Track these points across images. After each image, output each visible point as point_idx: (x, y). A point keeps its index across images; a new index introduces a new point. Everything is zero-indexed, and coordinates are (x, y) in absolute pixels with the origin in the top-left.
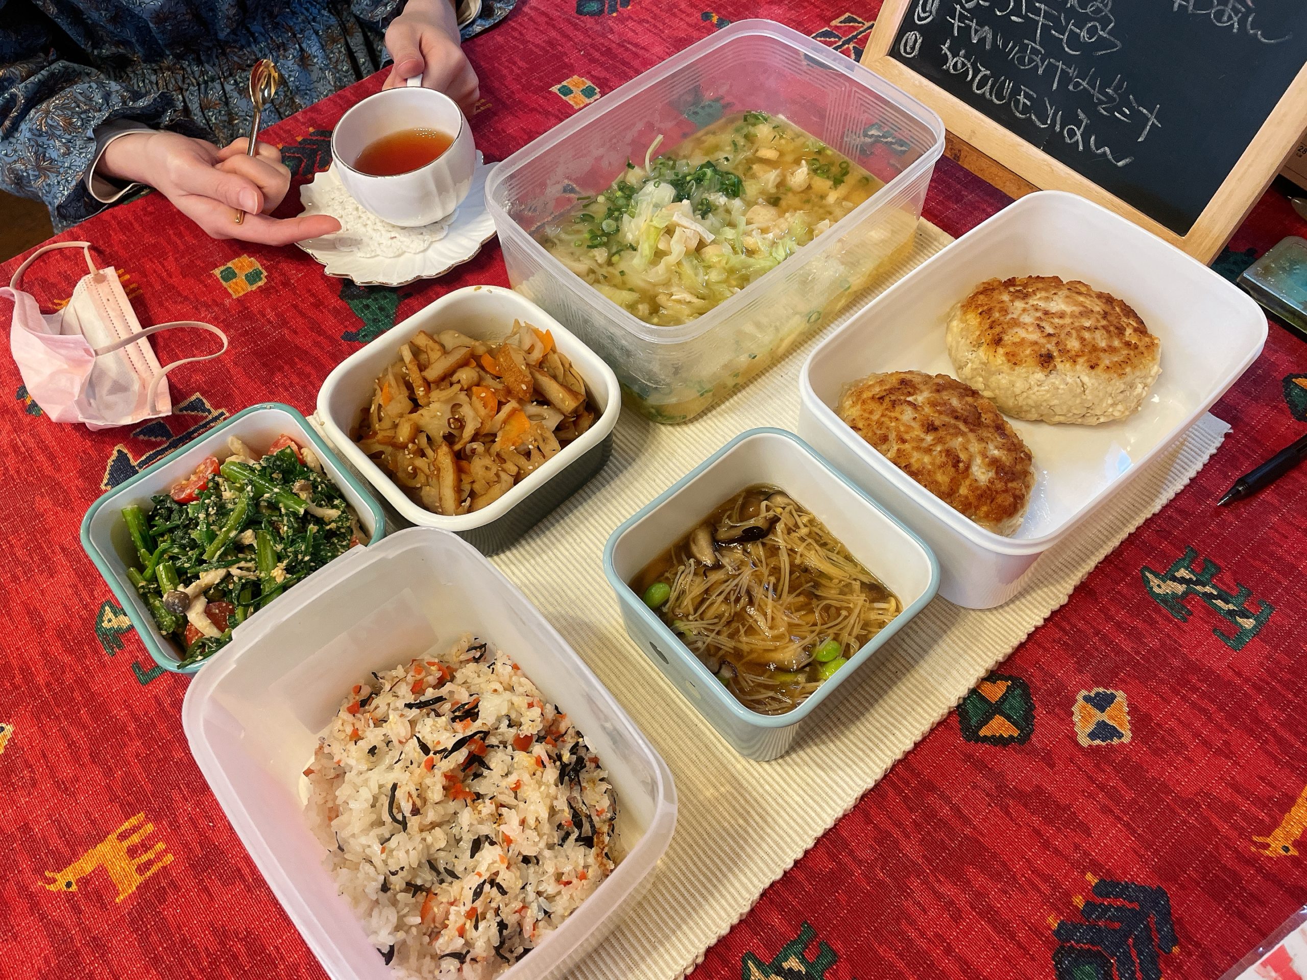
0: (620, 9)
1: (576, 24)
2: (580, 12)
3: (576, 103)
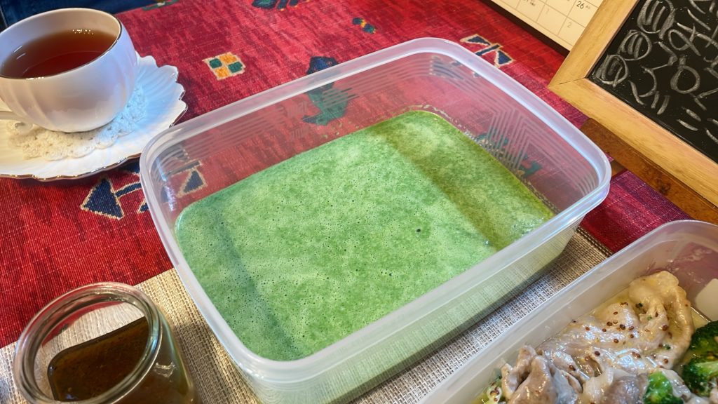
0: (288, 7)
1: (248, 13)
2: (254, 4)
3: (220, 75)
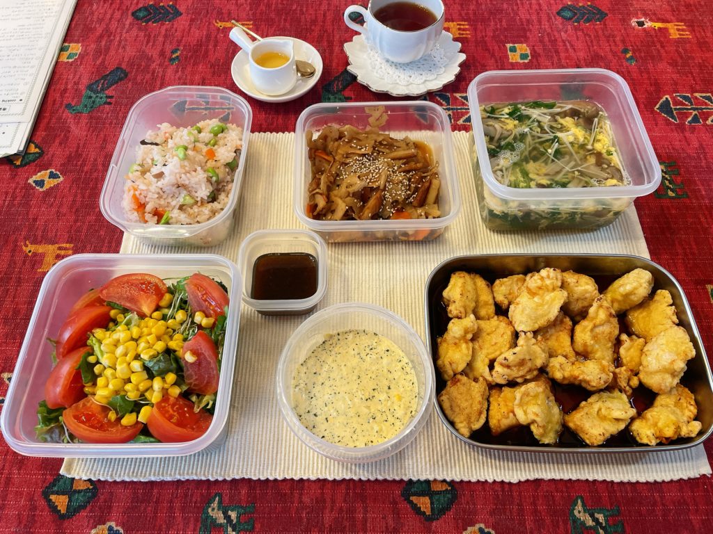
0: (581, 23)
1: (551, 19)
2: (558, 13)
3: (513, 59)
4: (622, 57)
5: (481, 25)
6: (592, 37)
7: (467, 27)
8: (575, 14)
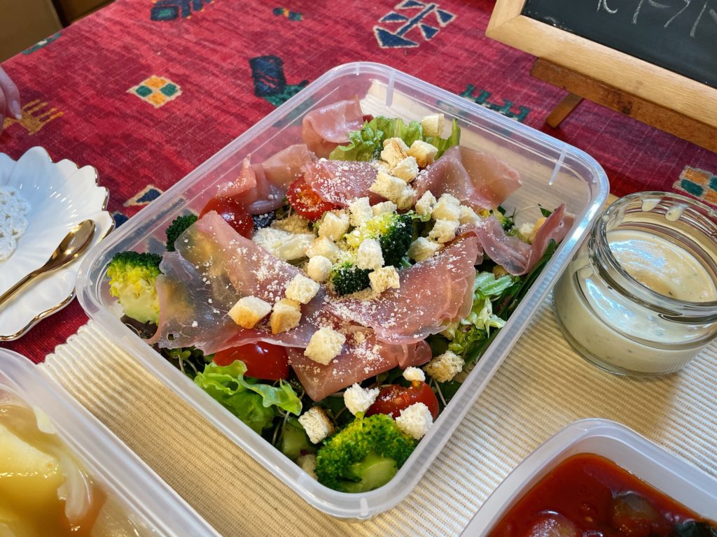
0: (194, 12)
1: (152, 29)
2: (154, 18)
3: (157, 102)
4: (282, 19)
5: (63, 89)
6: (225, 19)
7: (44, 104)
8: (176, 9)
